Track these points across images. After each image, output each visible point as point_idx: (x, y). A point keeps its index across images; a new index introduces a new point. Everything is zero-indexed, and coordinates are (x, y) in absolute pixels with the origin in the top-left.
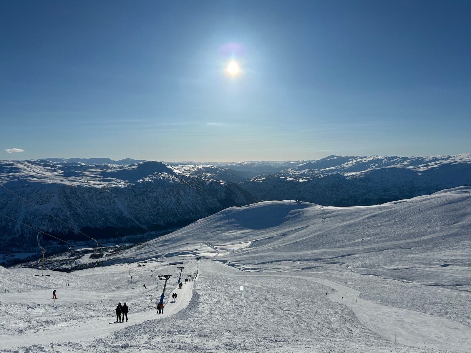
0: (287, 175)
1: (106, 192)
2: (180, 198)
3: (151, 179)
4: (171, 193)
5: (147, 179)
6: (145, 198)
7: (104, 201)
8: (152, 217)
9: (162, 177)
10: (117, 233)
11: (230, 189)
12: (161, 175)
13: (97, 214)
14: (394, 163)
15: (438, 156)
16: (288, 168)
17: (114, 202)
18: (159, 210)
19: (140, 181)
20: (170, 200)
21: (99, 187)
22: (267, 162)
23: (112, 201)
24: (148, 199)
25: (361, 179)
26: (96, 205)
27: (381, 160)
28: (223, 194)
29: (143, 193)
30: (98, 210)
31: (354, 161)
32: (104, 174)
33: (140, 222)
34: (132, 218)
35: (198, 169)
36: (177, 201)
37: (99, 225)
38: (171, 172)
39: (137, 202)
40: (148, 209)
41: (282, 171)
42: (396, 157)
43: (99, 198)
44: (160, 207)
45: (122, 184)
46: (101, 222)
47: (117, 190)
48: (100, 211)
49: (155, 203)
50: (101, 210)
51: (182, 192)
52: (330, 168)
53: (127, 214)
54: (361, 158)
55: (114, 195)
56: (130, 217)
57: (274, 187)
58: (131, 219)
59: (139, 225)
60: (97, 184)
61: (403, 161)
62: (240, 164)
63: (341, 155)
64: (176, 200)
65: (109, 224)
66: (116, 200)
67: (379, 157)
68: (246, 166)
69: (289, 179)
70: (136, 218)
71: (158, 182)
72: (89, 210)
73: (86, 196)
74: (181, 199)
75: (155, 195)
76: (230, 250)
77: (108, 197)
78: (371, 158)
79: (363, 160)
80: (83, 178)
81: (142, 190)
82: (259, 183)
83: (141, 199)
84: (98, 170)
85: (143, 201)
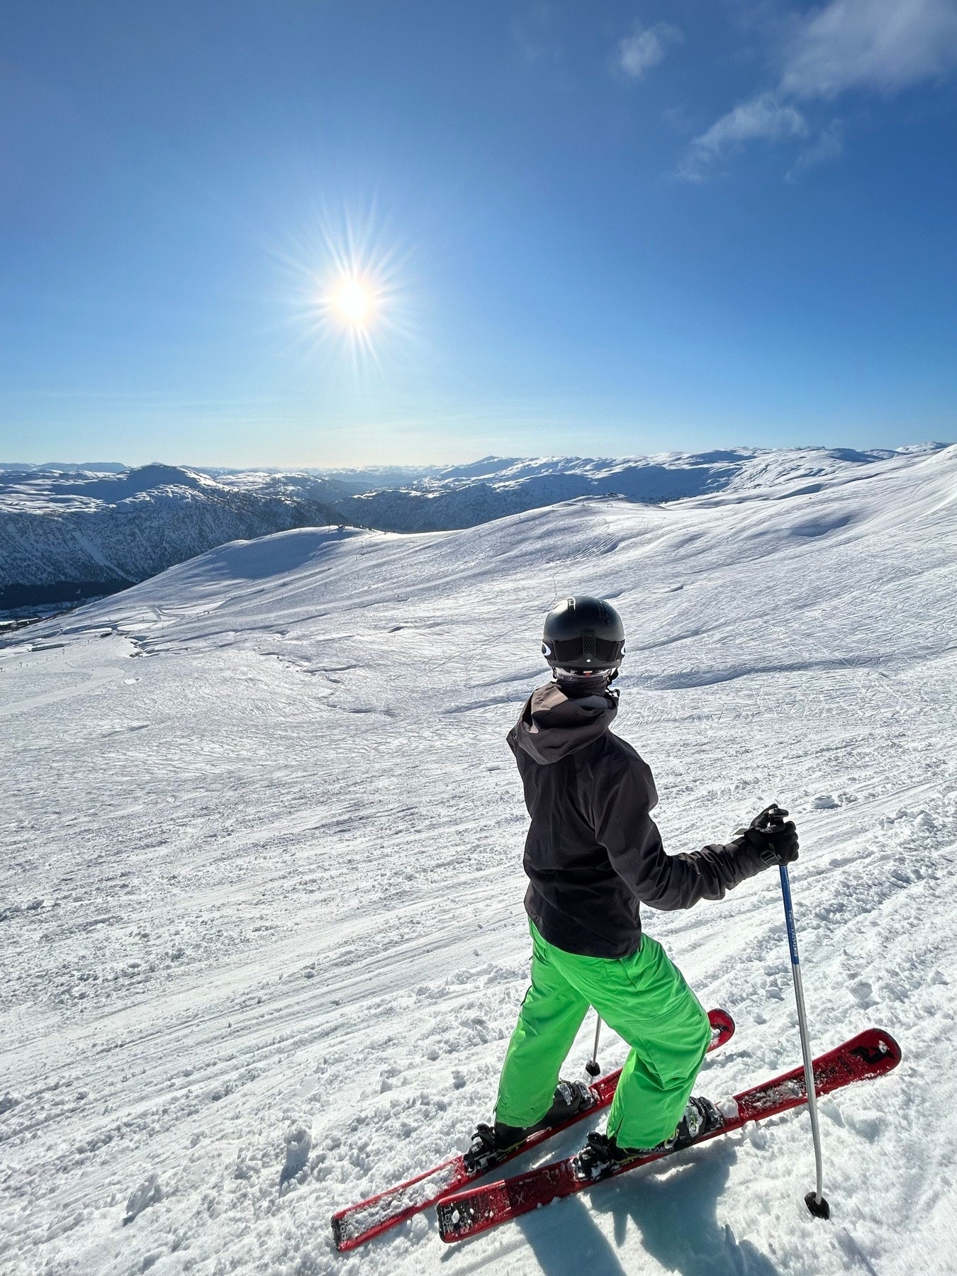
0: (410, 486)
1: (53, 520)
2: (205, 528)
3: (150, 496)
4: (187, 520)
5: (143, 496)
6: (137, 531)
7: (51, 537)
8: (150, 562)
9: (173, 492)
10: (79, 592)
11: (302, 511)
12: (171, 490)
13: (38, 561)
14: (573, 467)
15: (632, 457)
16: (425, 477)
17: (73, 538)
18: (166, 549)
19: (127, 500)
20: (186, 532)
21: (38, 512)
22: (399, 468)
23: (69, 537)
24: (142, 531)
25: (515, 492)
26: (35, 544)
27: (557, 463)
28: (289, 519)
29: (131, 521)
30: (38, 554)
31: (521, 465)
32: (57, 489)
33: (128, 572)
34: (112, 566)
35: (273, 479)
36: (200, 533)
37: (41, 580)
38: (193, 484)
39: (121, 537)
40: (142, 549)
41: (415, 482)
42: (578, 459)
43: (41, 532)
44: (167, 546)
45: (93, 506)
46: (45, 575)
47: (79, 518)
48: (43, 555)
49: (155, 537)
50: (47, 554)
51: (209, 518)
52: (486, 477)
53: (100, 559)
54: (532, 460)
55: (71, 526)
56: (108, 564)
57: (391, 507)
58: (109, 568)
59: (125, 576)
60: (36, 507)
61: (586, 465)
62: (353, 470)
63: (504, 457)
64: (197, 531)
65: (63, 578)
66: (77, 534)
67: (555, 459)
68: (363, 475)
69: (414, 493)
70: (119, 566)
71: (162, 501)
72: (18, 555)
73: (11, 528)
74: (208, 530)
75: (155, 524)
76: (176, 616)
77: (59, 530)
78: (544, 460)
79: (533, 464)
80: (11, 497)
81: (130, 516)
82: (366, 502)
83: (128, 532)
84: (49, 482)
85: (133, 535)
